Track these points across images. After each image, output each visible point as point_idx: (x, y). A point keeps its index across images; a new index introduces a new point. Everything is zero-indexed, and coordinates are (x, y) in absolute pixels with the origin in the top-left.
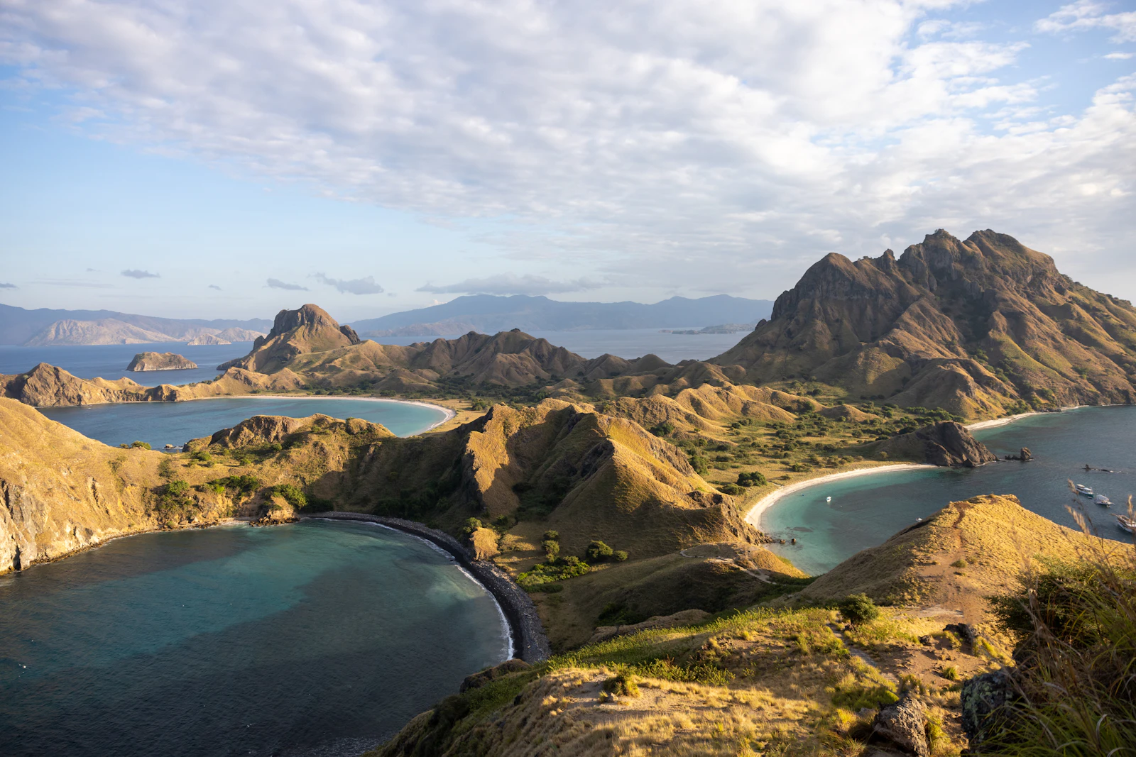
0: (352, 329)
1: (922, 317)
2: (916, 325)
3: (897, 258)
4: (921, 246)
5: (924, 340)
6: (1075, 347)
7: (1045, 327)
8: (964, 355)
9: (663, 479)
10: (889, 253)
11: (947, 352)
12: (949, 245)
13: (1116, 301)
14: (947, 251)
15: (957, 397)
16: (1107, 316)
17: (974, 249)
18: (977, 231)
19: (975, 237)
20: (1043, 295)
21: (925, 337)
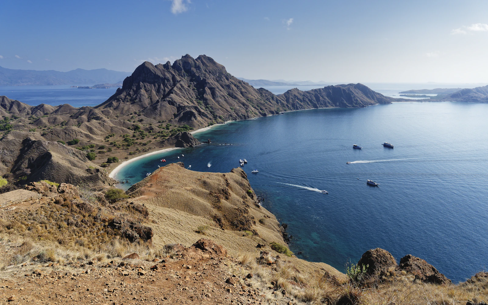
1: (181, 89)
2: (179, 92)
3: (172, 64)
4: (180, 60)
5: (182, 98)
6: (230, 100)
7: (222, 93)
8: (196, 104)
9: (74, 165)
10: (168, 62)
11: (190, 103)
12: (190, 61)
13: (244, 83)
14: (189, 63)
15: (192, 120)
16: (241, 89)
17: (199, 63)
18: (200, 55)
19: (199, 58)
20: (222, 81)
21: (182, 97)
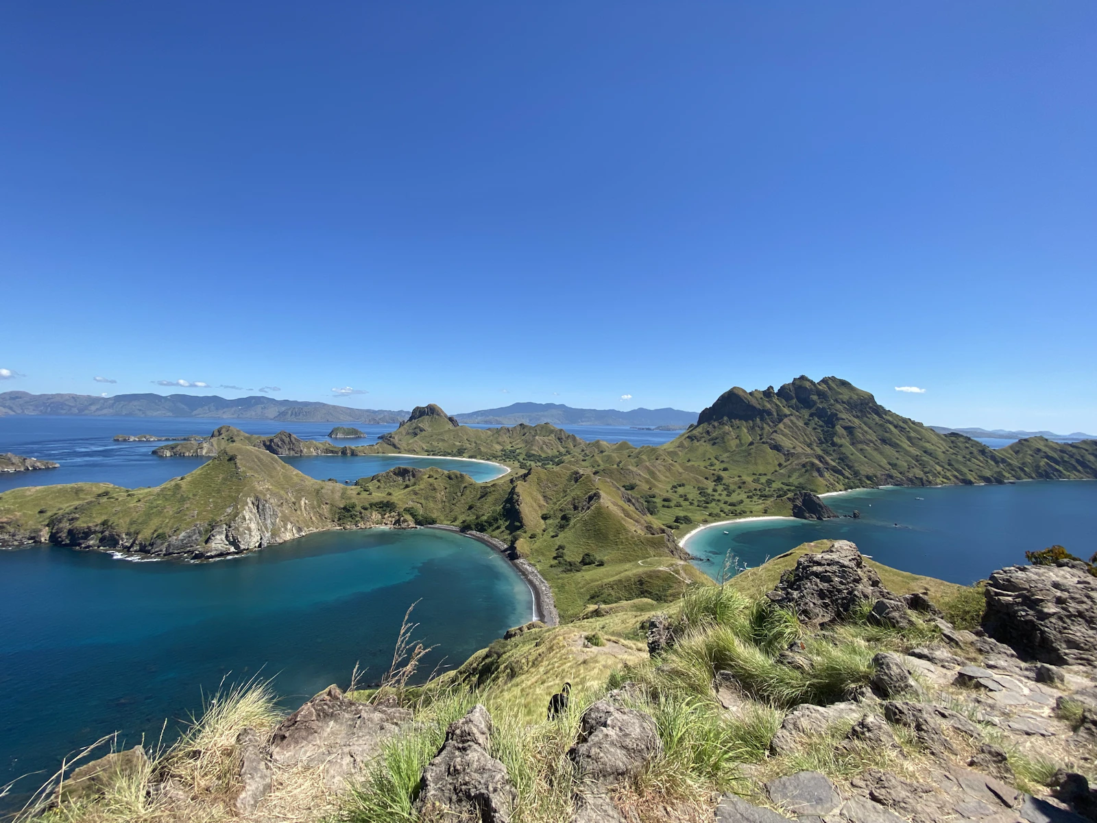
0: (455, 418)
1: (791, 427)
2: (787, 432)
3: (776, 391)
4: (791, 384)
5: (792, 441)
6: (888, 449)
7: (868, 437)
8: (820, 452)
10: (770, 388)
11: (807, 449)
12: (808, 385)
13: (914, 423)
14: (807, 388)
15: (814, 477)
16: (908, 432)
17: (823, 387)
18: (826, 377)
19: (824, 381)
20: (868, 418)
21: (793, 439)
